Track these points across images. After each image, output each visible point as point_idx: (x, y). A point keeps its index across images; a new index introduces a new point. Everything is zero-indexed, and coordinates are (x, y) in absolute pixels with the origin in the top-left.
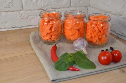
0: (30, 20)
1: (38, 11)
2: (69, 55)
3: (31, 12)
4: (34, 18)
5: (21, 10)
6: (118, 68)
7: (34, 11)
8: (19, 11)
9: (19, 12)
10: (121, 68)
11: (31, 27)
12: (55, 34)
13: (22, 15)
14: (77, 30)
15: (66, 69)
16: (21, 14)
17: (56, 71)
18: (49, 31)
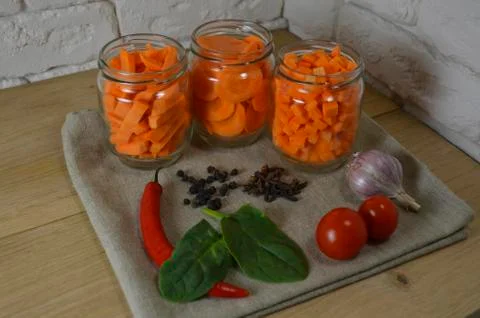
0: (60, 47)
1: (88, 8)
2: (213, 230)
3: (58, 15)
4: (73, 35)
5: (16, 14)
6: (384, 267)
7: (71, 9)
8: (9, 15)
9: (10, 24)
10: (396, 266)
11: (66, 71)
12: (164, 138)
13: (24, 30)
14: (242, 103)
15: (201, 294)
16: (21, 29)
17: (167, 303)
18: (138, 129)
